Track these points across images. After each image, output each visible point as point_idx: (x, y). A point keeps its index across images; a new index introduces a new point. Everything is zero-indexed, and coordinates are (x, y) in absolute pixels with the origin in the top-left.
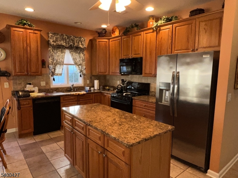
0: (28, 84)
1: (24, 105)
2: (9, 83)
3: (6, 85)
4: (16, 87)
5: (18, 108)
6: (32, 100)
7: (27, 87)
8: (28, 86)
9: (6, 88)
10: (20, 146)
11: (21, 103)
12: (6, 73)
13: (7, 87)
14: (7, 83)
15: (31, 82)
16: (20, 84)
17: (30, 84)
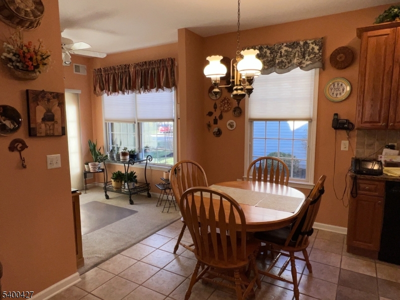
0: (387, 148)
1: (364, 190)
2: (350, 143)
3: (344, 145)
4: (361, 150)
5: (351, 193)
6: (384, 184)
7: (384, 153)
8: (386, 151)
9: (343, 151)
10: (340, 269)
11: (361, 185)
12: (345, 124)
13: (344, 149)
14: (347, 142)
15: (396, 144)
16: (371, 145)
17: (392, 147)
